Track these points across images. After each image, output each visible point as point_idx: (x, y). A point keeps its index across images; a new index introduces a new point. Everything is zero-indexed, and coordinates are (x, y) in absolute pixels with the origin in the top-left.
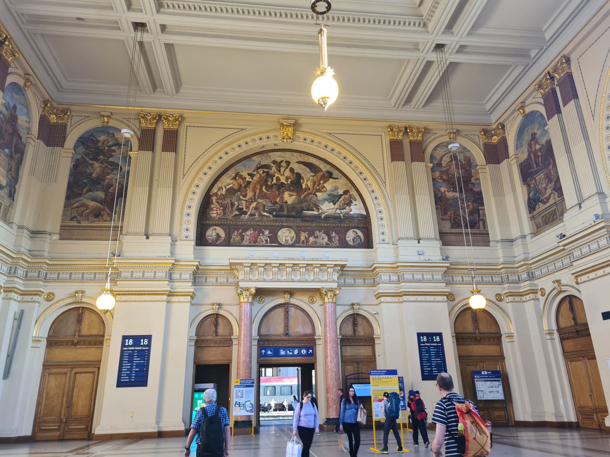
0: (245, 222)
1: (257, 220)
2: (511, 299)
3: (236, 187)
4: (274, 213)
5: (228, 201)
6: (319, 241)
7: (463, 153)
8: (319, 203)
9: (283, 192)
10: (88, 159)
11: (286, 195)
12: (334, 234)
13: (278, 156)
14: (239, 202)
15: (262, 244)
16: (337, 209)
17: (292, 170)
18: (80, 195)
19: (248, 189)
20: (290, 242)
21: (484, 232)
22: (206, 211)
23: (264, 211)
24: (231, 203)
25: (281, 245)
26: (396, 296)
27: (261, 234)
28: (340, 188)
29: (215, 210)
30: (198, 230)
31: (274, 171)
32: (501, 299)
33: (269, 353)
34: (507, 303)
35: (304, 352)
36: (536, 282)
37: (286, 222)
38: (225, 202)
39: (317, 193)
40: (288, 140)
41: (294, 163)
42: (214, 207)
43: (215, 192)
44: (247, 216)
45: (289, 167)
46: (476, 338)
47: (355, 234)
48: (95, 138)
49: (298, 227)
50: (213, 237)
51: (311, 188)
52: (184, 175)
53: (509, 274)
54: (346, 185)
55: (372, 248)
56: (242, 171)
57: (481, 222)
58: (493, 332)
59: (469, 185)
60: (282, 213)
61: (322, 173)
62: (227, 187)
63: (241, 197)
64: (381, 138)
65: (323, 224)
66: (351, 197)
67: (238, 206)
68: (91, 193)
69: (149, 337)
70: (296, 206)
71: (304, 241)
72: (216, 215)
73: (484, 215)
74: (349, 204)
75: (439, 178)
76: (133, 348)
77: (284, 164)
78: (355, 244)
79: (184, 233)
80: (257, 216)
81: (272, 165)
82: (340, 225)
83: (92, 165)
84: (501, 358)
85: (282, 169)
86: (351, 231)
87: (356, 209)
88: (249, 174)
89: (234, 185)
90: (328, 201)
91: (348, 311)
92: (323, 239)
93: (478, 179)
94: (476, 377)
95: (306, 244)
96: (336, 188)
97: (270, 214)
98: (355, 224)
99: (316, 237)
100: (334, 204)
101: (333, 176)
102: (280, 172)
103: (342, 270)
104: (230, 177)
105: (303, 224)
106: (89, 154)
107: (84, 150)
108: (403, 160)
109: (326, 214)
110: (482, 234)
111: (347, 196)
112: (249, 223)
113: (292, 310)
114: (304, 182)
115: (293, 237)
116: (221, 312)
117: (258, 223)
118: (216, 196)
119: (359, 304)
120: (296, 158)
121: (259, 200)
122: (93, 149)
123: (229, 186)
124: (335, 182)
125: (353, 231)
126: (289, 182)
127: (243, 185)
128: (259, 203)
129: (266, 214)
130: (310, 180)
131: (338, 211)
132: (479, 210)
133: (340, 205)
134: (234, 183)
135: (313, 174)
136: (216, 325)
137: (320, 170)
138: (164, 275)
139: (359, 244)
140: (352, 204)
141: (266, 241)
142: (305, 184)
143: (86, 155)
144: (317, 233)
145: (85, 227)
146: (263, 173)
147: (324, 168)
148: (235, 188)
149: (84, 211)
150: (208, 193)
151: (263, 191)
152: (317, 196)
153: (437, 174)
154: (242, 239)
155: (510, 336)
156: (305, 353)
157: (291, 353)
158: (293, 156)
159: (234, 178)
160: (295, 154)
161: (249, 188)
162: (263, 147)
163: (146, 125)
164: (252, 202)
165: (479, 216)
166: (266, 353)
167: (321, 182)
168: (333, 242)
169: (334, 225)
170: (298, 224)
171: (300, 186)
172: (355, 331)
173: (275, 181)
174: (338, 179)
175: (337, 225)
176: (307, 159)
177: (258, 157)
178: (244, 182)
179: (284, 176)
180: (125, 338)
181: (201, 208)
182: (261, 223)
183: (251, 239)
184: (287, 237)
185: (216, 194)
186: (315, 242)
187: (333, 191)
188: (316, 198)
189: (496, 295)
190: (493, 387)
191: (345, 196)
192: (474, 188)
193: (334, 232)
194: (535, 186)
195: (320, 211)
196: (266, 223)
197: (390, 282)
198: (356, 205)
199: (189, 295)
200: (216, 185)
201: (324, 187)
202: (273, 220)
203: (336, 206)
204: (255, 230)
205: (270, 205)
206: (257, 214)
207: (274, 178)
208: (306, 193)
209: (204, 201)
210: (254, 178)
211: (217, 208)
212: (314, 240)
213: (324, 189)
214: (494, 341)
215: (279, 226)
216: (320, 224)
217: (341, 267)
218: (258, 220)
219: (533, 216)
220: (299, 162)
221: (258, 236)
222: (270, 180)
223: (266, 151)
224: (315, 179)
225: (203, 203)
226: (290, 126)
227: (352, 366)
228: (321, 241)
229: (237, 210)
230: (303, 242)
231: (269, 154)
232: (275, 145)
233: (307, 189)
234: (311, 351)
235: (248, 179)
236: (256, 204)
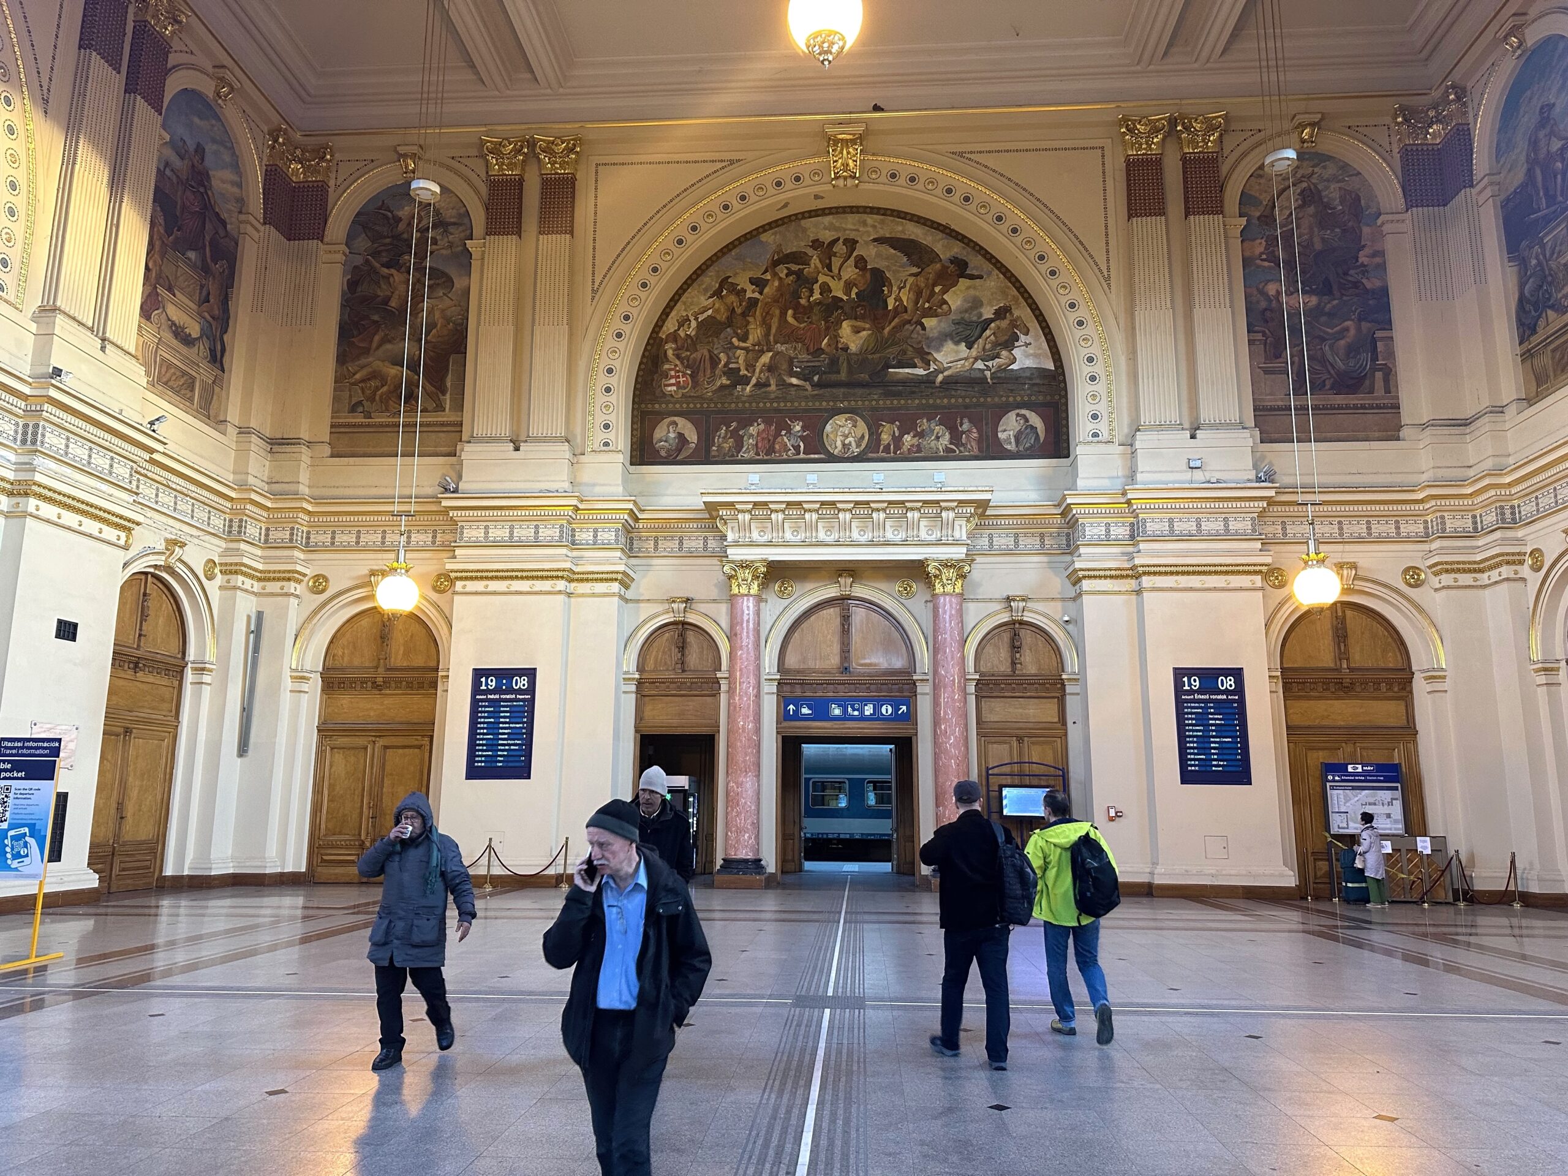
0: (744, 402)
1: (773, 396)
2: (1447, 579)
3: (722, 317)
4: (816, 378)
5: (703, 352)
6: (930, 442)
7: (1339, 181)
8: (929, 347)
9: (839, 324)
10: (377, 265)
11: (846, 328)
12: (966, 426)
13: (825, 228)
14: (731, 354)
15: (785, 457)
16: (976, 359)
17: (861, 262)
18: (366, 351)
19: (751, 319)
20: (855, 450)
21: (1386, 402)
22: (653, 380)
23: (792, 374)
24: (711, 357)
25: (832, 459)
26: (1122, 577)
27: (783, 432)
28: (985, 302)
29: (672, 377)
30: (635, 426)
31: (816, 267)
32: (1418, 579)
33: (805, 711)
34: (1436, 590)
35: (887, 710)
36: (1520, 534)
37: (846, 397)
38: (697, 355)
39: (923, 320)
40: (849, 182)
41: (866, 243)
42: (671, 370)
43: (672, 330)
44: (748, 388)
45: (855, 254)
46: (1340, 683)
47: (1022, 422)
48: (392, 212)
49: (874, 409)
50: (671, 442)
51: (910, 308)
52: (595, 291)
53: (1445, 514)
54: (1004, 294)
55: (1068, 456)
56: (736, 274)
57: (1379, 375)
58: (1391, 665)
59: (1352, 272)
60: (834, 377)
61: (938, 266)
62: (701, 318)
63: (734, 340)
64: (1103, 156)
65: (938, 401)
66: (1014, 324)
67: (726, 365)
68: (389, 346)
69: (531, 673)
70: (870, 357)
71: (889, 445)
72: (675, 388)
73: (1391, 354)
74: (1009, 343)
75: (1264, 257)
76: (497, 696)
77: (840, 248)
78: (1021, 448)
79: (602, 436)
80: (773, 387)
81: (810, 252)
82: (982, 400)
83: (387, 278)
84: (1409, 731)
85: (836, 262)
86: (1012, 415)
87: (1027, 356)
88: (753, 281)
89: (717, 311)
90: (952, 339)
91: (996, 613)
92: (938, 438)
93: (1381, 253)
94: (1330, 778)
95: (895, 454)
96: (976, 304)
97: (805, 380)
98: (1022, 397)
99: (921, 435)
100: (969, 347)
101: (968, 272)
102: (830, 270)
103: (983, 515)
104: (706, 290)
105: (888, 402)
106: (380, 252)
107: (370, 244)
108: (1161, 212)
109: (946, 373)
110: (1378, 407)
111: (1004, 324)
112: (754, 405)
113: (859, 615)
114: (890, 292)
115: (863, 437)
116: (692, 618)
117: (775, 405)
118: (675, 341)
119: (1024, 599)
120: (870, 229)
121: (779, 347)
122: (388, 240)
123: (705, 315)
124: (975, 288)
125: (1018, 415)
126: (853, 296)
127: (739, 311)
128: (778, 353)
129: (794, 381)
130: (908, 286)
131: (980, 365)
132: (1374, 342)
133: (984, 349)
134: (717, 306)
135: (915, 270)
136: (682, 647)
137: (934, 257)
138: (556, 533)
139: (1032, 446)
140: (1016, 344)
141: (797, 448)
142: (893, 296)
143: (376, 254)
144: (924, 424)
145: (381, 425)
146: (787, 275)
147: (945, 249)
148: (718, 317)
149: (377, 388)
150: (654, 335)
151: (786, 321)
152: (924, 328)
153: (1259, 246)
154: (739, 446)
155: (1435, 676)
156: (890, 712)
157: (856, 713)
158: (865, 224)
159: (718, 293)
160: (870, 219)
161: (754, 316)
162: (786, 205)
163: (501, 169)
164: (762, 352)
165: (1375, 358)
166: (796, 712)
167: (937, 289)
168: (963, 445)
169: (967, 400)
170: (874, 403)
171: (881, 303)
172: (1013, 663)
173: (817, 295)
174: (980, 277)
175: (974, 400)
176: (900, 228)
177: (775, 234)
178: (741, 302)
179: (840, 279)
180: (478, 674)
181: (641, 373)
182: (782, 404)
183: (760, 445)
184: (847, 437)
185: (674, 337)
186: (918, 446)
187: (966, 311)
188: (922, 332)
189: (1407, 570)
190: (1375, 804)
191: (998, 322)
192: (1364, 281)
193: (966, 420)
194: (1539, 264)
195: (933, 367)
196: (796, 404)
197: (1107, 540)
198: (1027, 345)
199: (616, 580)
200: (673, 314)
201: (946, 302)
202: (813, 396)
203: (974, 352)
204: (768, 422)
205: (804, 356)
206: (772, 382)
207: (816, 287)
208: (896, 320)
209: (647, 354)
210: (766, 290)
211: (678, 371)
212: (915, 441)
213: (945, 306)
214: (1390, 689)
215: (826, 410)
216: (931, 401)
217: (976, 508)
218: (777, 397)
219: (1529, 350)
220: (879, 240)
221: (775, 438)
222: (805, 292)
223: (796, 215)
224: (921, 280)
225: (645, 360)
226: (853, 142)
227: (1006, 746)
228: (933, 444)
229: (724, 373)
230: (887, 449)
231: (805, 223)
232: (816, 197)
233: (900, 309)
234: (904, 708)
235: (751, 293)
236: (771, 358)
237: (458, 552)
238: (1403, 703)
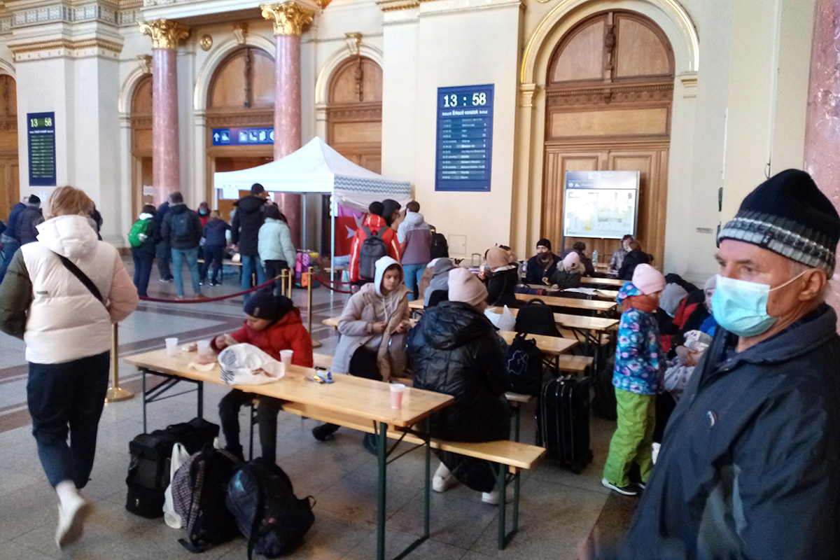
33: (225, 138)
46: (601, 94)
58: (658, 72)
69: (52, 116)
76: (39, 132)
91: (340, 51)
113: (258, 60)
116: (151, 71)
119: (357, 36)
138: (58, 12)
155: (689, 80)
157: (255, 139)
166: (220, 139)
180: (30, 117)
214: (651, 97)
237: (15, 32)
238: (665, 110)
